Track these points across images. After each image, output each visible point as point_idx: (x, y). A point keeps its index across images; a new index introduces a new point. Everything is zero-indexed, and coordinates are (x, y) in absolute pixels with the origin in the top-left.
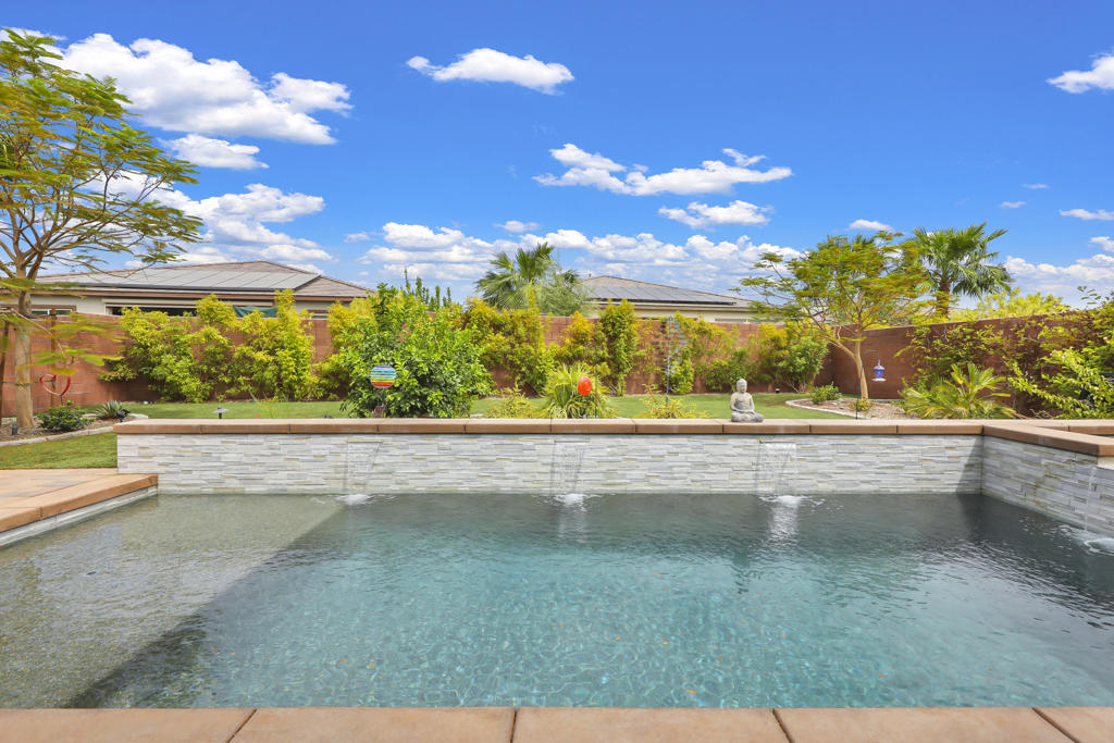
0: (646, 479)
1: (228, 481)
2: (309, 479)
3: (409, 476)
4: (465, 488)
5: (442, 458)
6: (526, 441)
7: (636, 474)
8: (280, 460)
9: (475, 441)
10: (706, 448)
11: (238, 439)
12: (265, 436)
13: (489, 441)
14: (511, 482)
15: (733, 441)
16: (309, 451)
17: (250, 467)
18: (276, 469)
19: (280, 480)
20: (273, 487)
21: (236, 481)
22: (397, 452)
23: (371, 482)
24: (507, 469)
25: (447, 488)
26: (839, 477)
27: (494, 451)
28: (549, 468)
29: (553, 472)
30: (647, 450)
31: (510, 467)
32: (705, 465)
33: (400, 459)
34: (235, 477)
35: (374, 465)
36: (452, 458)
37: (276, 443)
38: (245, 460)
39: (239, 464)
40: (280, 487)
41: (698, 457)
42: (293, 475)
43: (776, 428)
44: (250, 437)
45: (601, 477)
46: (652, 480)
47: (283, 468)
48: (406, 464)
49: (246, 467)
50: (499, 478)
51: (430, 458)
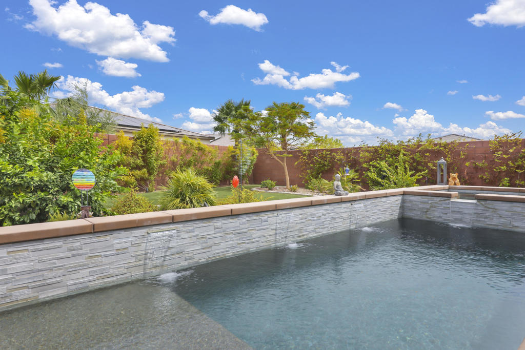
0: (314, 231)
1: (16, 293)
2: (111, 271)
3: (195, 252)
4: (230, 254)
5: (217, 235)
6: (263, 217)
7: (311, 228)
8: (82, 260)
9: (236, 220)
10: (335, 210)
11: (30, 247)
12: (64, 239)
13: (243, 219)
14: (255, 245)
15: (344, 205)
16: (112, 245)
17: (45, 273)
18: (75, 269)
19: (84, 278)
20: (74, 287)
21: (26, 291)
22: (186, 235)
23: (166, 263)
24: (254, 236)
25: (221, 256)
27: (247, 225)
28: (273, 232)
29: (276, 234)
30: (314, 214)
31: (255, 234)
32: (334, 219)
33: (188, 241)
34: (27, 287)
35: (169, 248)
36: (222, 234)
37: (77, 244)
38: (39, 266)
39: (32, 272)
40: (81, 286)
41: (332, 215)
42: (95, 271)
43: (356, 197)
44: (46, 242)
45: (297, 233)
46: (317, 230)
47: (84, 266)
48: (193, 244)
49: (41, 273)
50: (249, 243)
51: (208, 237)
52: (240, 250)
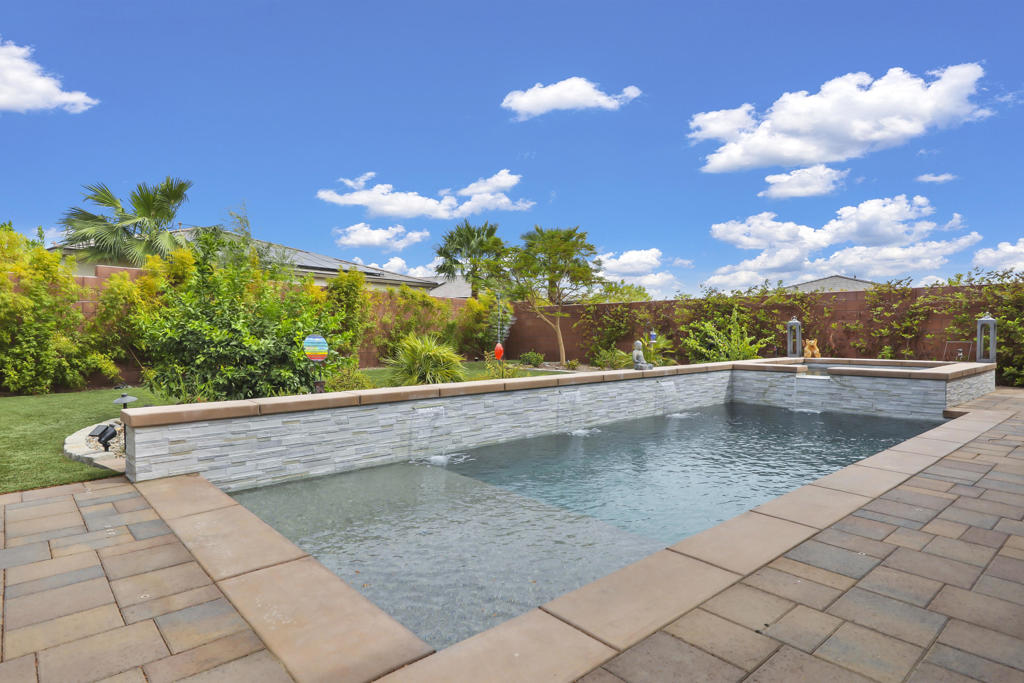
0: (607, 415)
1: (289, 466)
2: (377, 451)
3: (463, 434)
4: (502, 440)
5: (487, 415)
6: (543, 394)
7: (602, 411)
8: (348, 436)
9: (509, 397)
10: (636, 389)
11: (302, 417)
12: (333, 411)
13: (519, 397)
14: (532, 429)
15: (647, 383)
16: (377, 421)
17: (315, 447)
18: (342, 446)
19: (349, 456)
20: (342, 465)
21: (298, 465)
22: (453, 414)
23: (433, 445)
24: (531, 418)
25: (491, 441)
26: (687, 401)
27: (522, 405)
28: (554, 415)
29: (558, 417)
30: (607, 394)
31: (533, 416)
32: (634, 400)
33: (456, 420)
34: (299, 461)
35: (436, 428)
36: (493, 414)
37: (344, 418)
38: (310, 440)
39: (304, 445)
40: (347, 464)
41: (631, 395)
42: (361, 449)
43: (663, 372)
44: (316, 413)
45: (583, 416)
46: (611, 415)
47: (350, 443)
48: (460, 425)
49: (311, 447)
50: (525, 427)
51: (478, 417)
52: (512, 435)
